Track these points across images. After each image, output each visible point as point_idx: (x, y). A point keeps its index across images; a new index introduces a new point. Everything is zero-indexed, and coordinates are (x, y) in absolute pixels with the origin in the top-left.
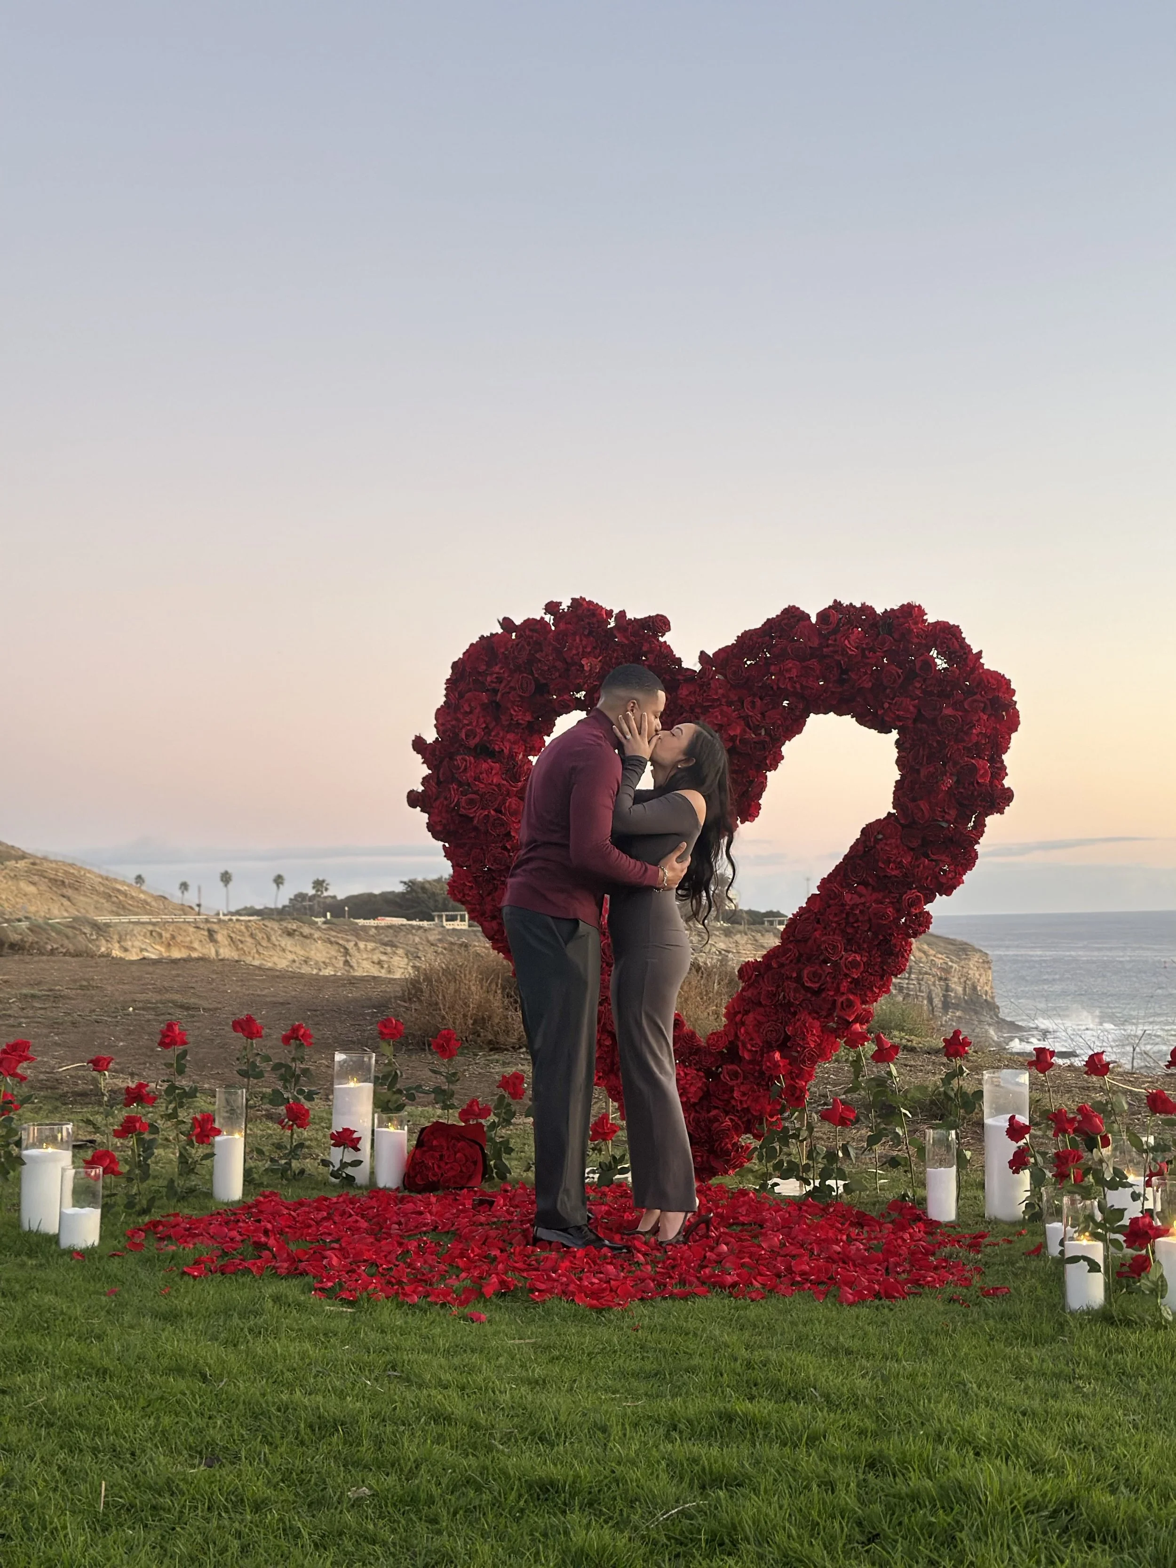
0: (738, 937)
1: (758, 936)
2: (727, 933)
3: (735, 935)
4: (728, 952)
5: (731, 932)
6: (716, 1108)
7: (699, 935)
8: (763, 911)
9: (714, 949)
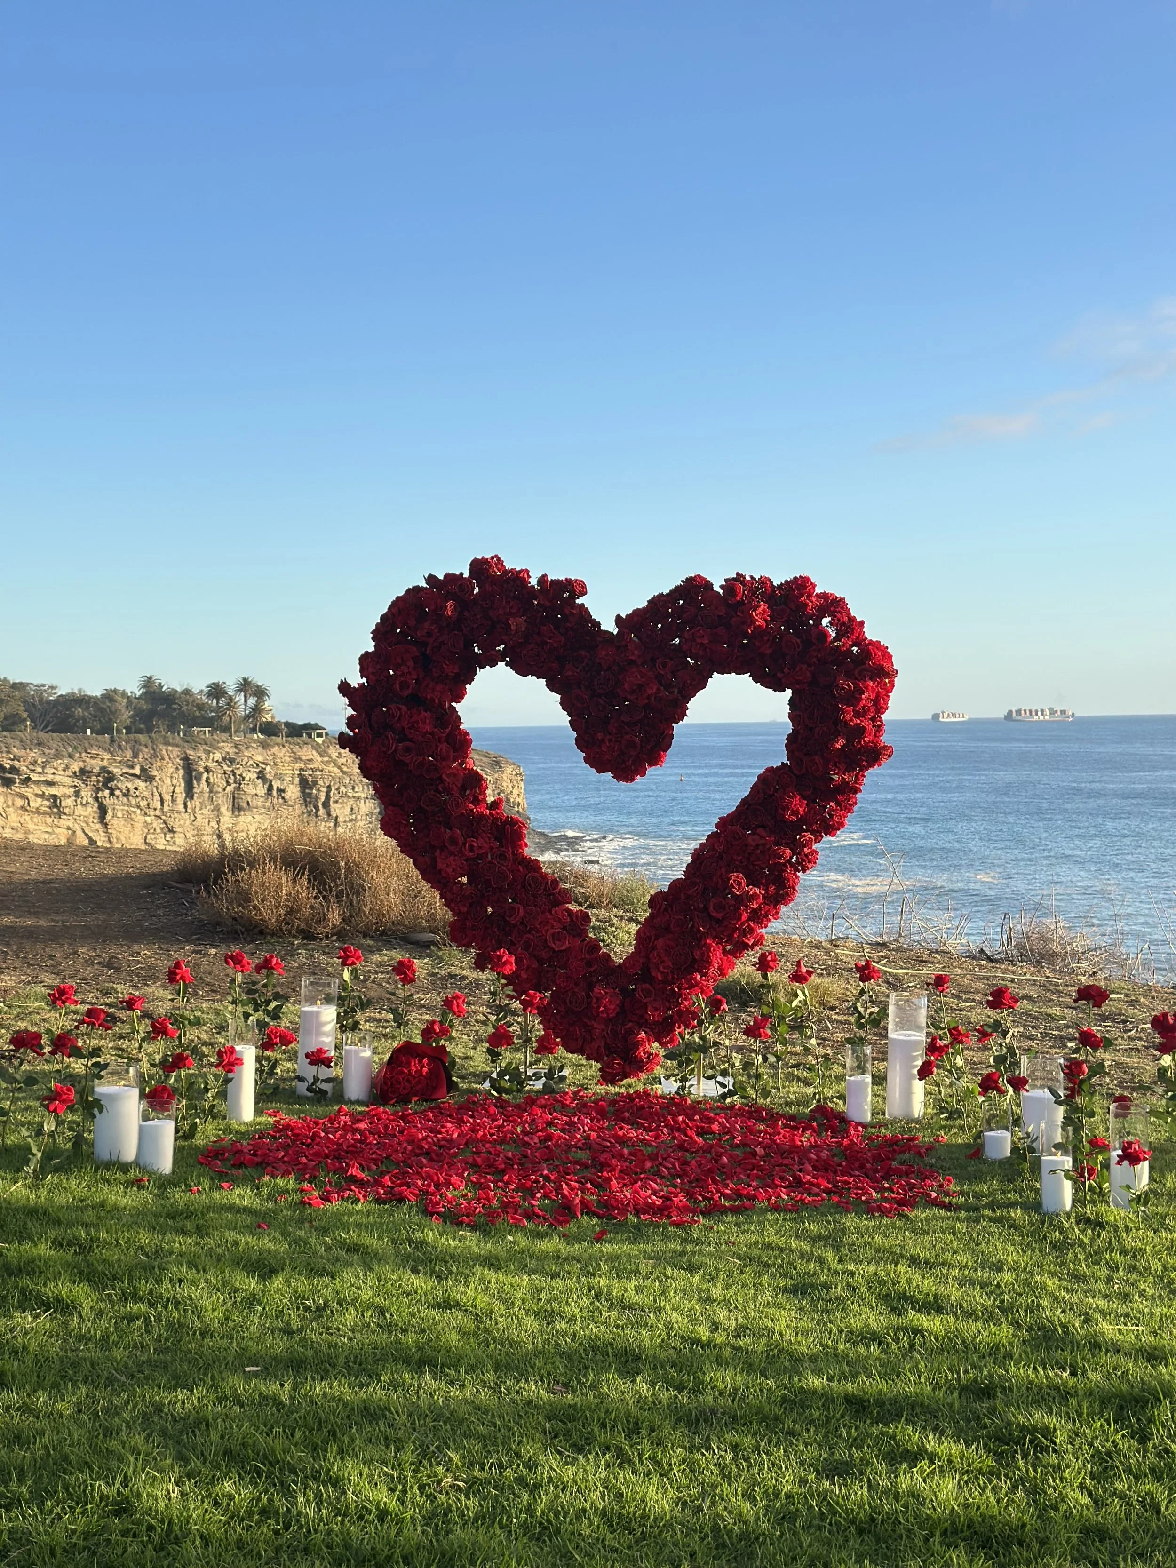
0: (275, 749)
1: (296, 749)
2: (264, 746)
3: (273, 747)
4: (266, 764)
5: (268, 745)
6: (630, 1021)
7: (236, 747)
8: (301, 723)
9: (251, 762)
